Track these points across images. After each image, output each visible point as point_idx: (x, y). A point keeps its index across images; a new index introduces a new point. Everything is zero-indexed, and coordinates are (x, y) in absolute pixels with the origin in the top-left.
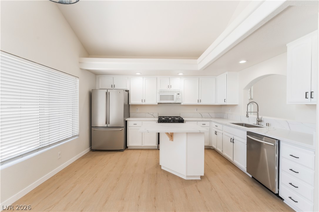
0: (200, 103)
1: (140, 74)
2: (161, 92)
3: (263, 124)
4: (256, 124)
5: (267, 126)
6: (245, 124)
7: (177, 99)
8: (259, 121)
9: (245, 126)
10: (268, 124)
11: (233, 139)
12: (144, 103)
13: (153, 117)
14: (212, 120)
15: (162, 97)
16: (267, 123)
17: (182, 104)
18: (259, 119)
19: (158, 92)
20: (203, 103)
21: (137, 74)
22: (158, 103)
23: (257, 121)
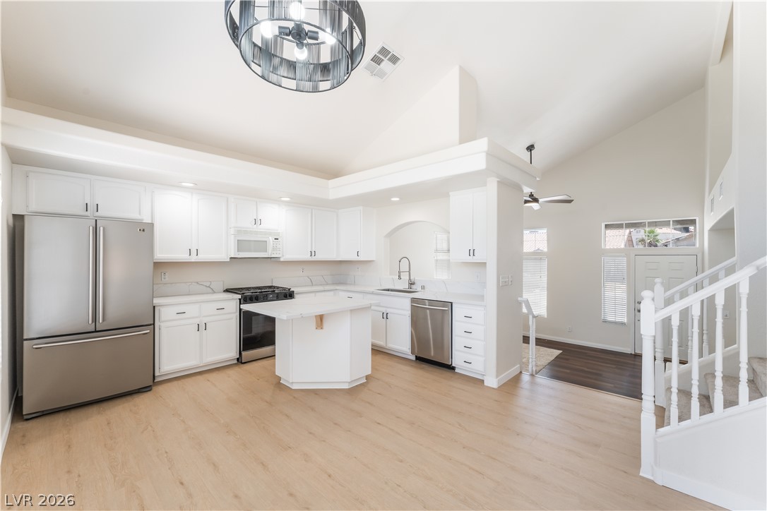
0: (314, 258)
1: (192, 185)
2: (239, 232)
3: (416, 287)
4: (408, 287)
5: (422, 289)
7: (274, 249)
8: (412, 284)
10: (424, 286)
11: (386, 313)
12: (194, 258)
13: (211, 291)
15: (241, 245)
17: (282, 260)
18: (411, 281)
19: (232, 231)
20: (319, 257)
21: (184, 184)
22: (231, 258)
23: (409, 283)
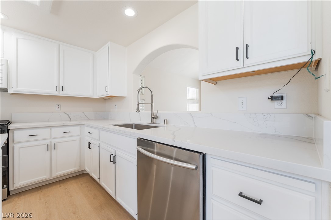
0: (61, 94)
3: (160, 122)
4: (150, 122)
5: (165, 124)
6: (135, 125)
8: (154, 117)
9: (135, 129)
10: (167, 120)
11: (114, 155)
14: (83, 122)
16: (165, 119)
18: (153, 115)
20: (68, 92)
23: (152, 117)
